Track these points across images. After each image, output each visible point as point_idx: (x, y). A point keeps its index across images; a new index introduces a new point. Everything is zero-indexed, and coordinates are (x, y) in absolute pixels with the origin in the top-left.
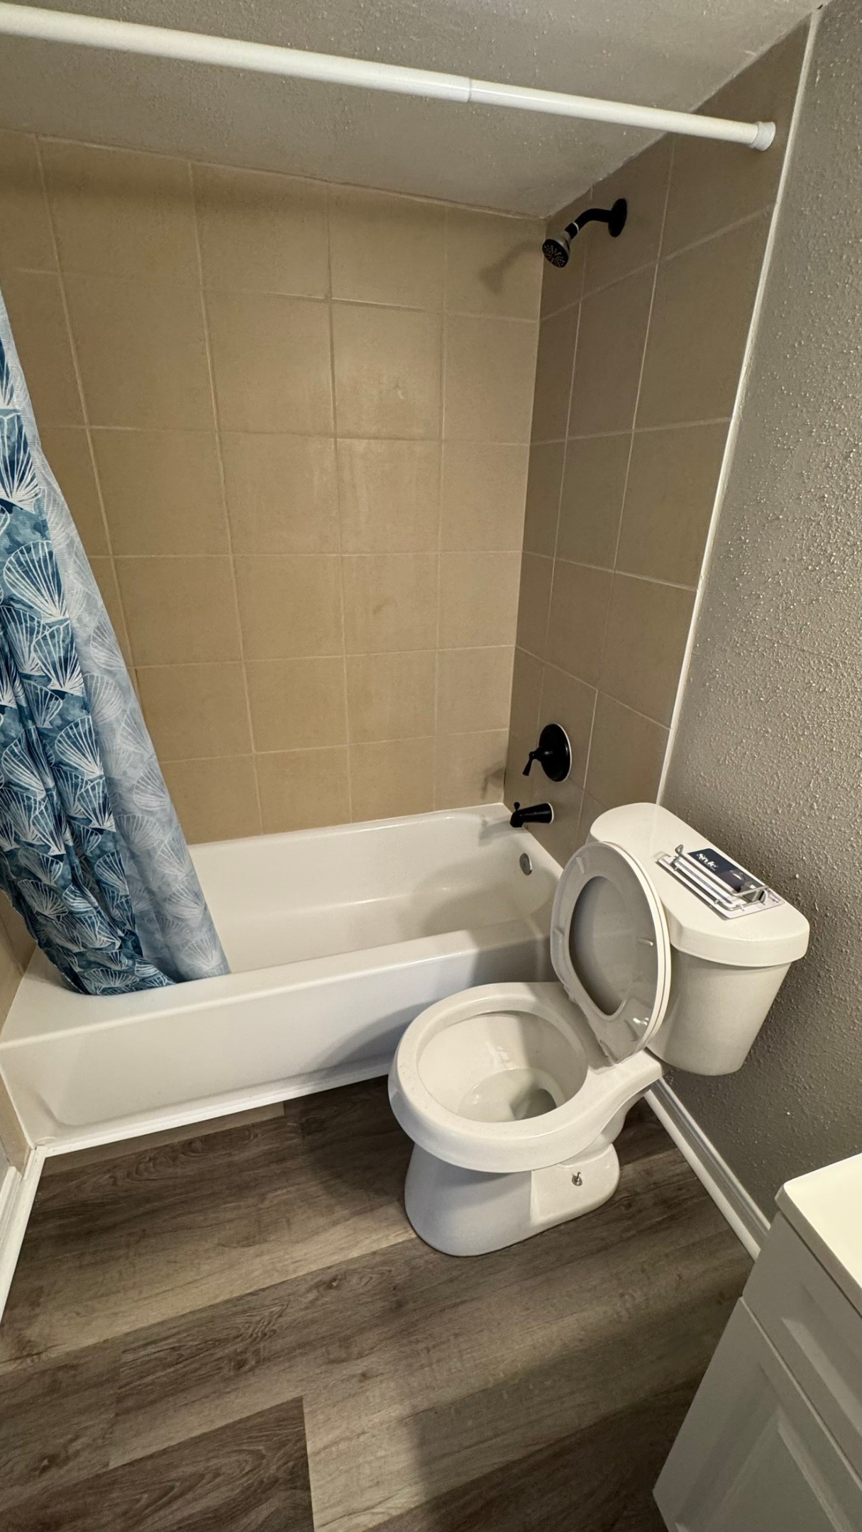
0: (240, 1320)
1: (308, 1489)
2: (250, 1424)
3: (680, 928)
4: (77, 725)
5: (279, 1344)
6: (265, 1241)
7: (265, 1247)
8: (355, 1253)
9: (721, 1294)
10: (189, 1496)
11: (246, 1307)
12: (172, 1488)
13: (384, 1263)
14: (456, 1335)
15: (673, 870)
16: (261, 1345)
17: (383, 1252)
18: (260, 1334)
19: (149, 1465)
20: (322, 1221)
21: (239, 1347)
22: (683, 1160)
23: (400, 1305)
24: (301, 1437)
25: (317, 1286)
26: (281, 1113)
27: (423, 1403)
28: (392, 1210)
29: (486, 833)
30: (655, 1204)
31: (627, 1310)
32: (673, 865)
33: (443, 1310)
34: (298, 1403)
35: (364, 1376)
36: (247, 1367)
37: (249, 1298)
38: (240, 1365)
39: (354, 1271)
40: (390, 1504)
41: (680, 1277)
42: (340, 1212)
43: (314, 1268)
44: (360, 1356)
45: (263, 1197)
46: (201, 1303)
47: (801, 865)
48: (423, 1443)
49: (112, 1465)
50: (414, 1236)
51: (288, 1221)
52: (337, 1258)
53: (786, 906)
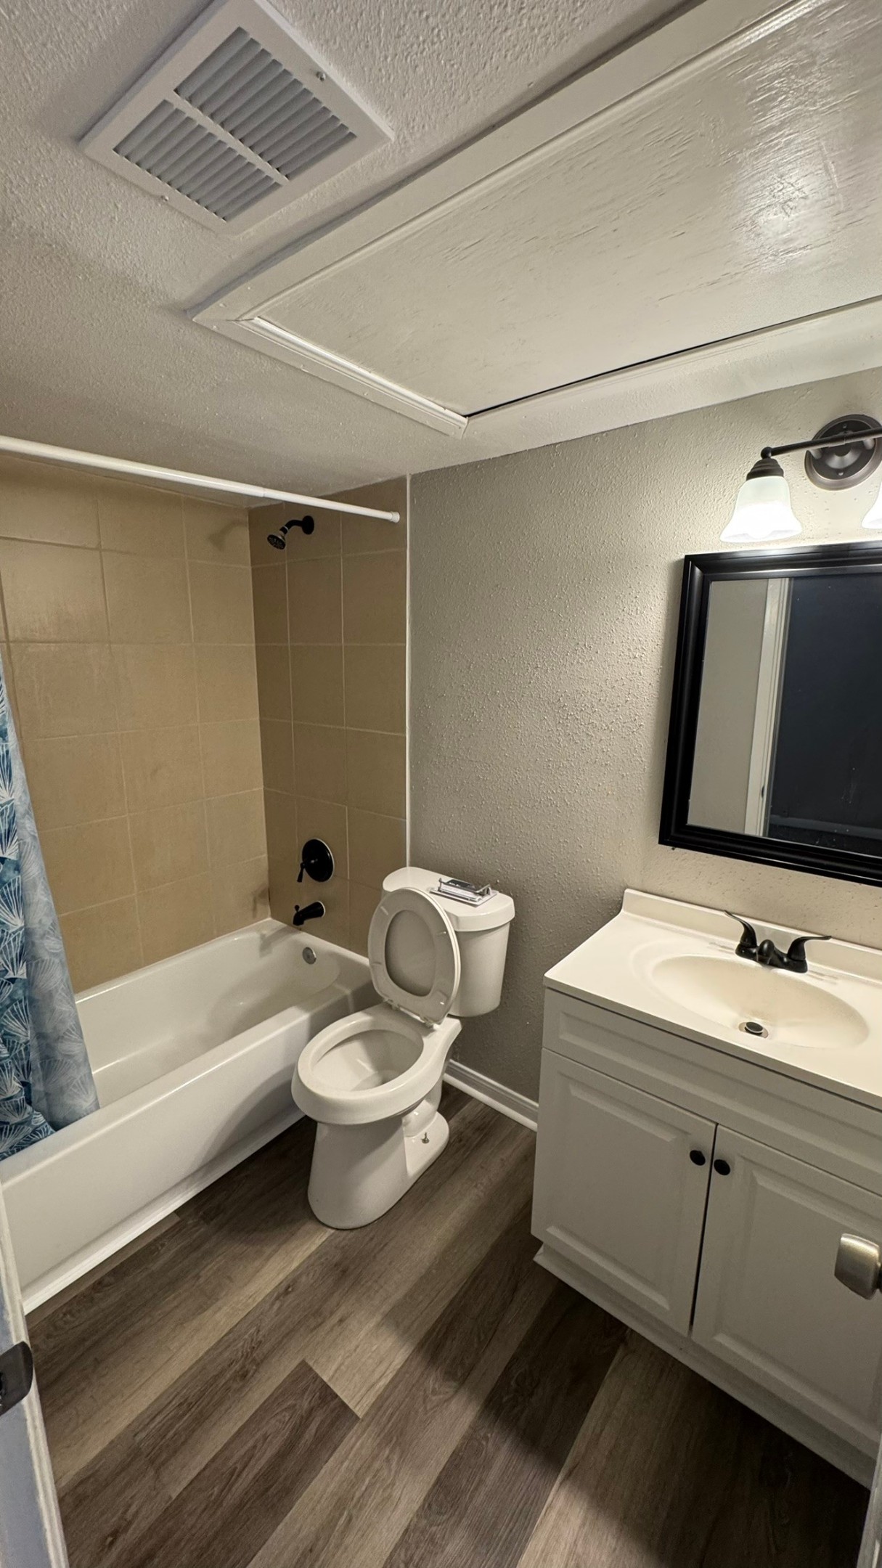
0: (226, 1354)
1: (337, 1396)
2: (275, 1396)
3: (457, 918)
4: (9, 885)
5: (267, 1347)
6: (217, 1300)
7: (219, 1303)
8: (295, 1265)
9: (525, 1156)
10: (252, 1463)
11: (227, 1344)
12: (236, 1468)
13: (320, 1258)
14: (390, 1263)
15: (440, 893)
16: (254, 1355)
17: (317, 1251)
18: (249, 1350)
19: (207, 1473)
20: (257, 1263)
21: (237, 1367)
22: (480, 1102)
23: (344, 1272)
24: (317, 1377)
25: (277, 1298)
26: (177, 1219)
27: (386, 1308)
28: (310, 1226)
29: (266, 945)
30: (474, 1133)
31: (482, 1191)
32: (439, 890)
33: (375, 1257)
34: (303, 1364)
35: (341, 1321)
36: (250, 1374)
37: (226, 1338)
38: (244, 1376)
39: (300, 1275)
40: (395, 1363)
41: (502, 1160)
42: (268, 1251)
43: (268, 1291)
44: (332, 1313)
45: (197, 1277)
46: (185, 1367)
47: (498, 874)
48: (397, 1325)
49: (174, 1496)
50: (332, 1231)
51: (229, 1278)
52: (281, 1277)
53: (499, 895)
